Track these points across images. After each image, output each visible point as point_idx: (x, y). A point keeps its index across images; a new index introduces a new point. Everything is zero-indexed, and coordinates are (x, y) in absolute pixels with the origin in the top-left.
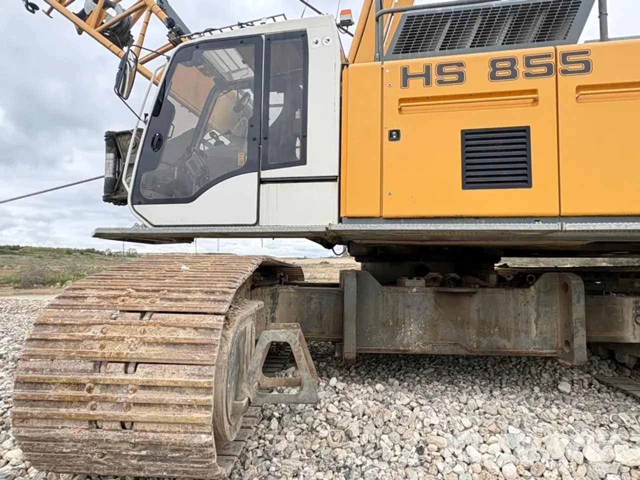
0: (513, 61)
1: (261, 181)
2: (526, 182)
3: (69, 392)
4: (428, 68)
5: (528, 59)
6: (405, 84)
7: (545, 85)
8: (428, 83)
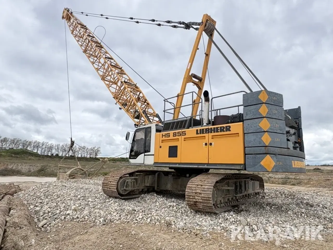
0: (176, 133)
1: (145, 155)
2: (176, 157)
3: (106, 184)
4: (165, 134)
5: (178, 132)
6: (162, 137)
7: (179, 137)
8: (165, 137)
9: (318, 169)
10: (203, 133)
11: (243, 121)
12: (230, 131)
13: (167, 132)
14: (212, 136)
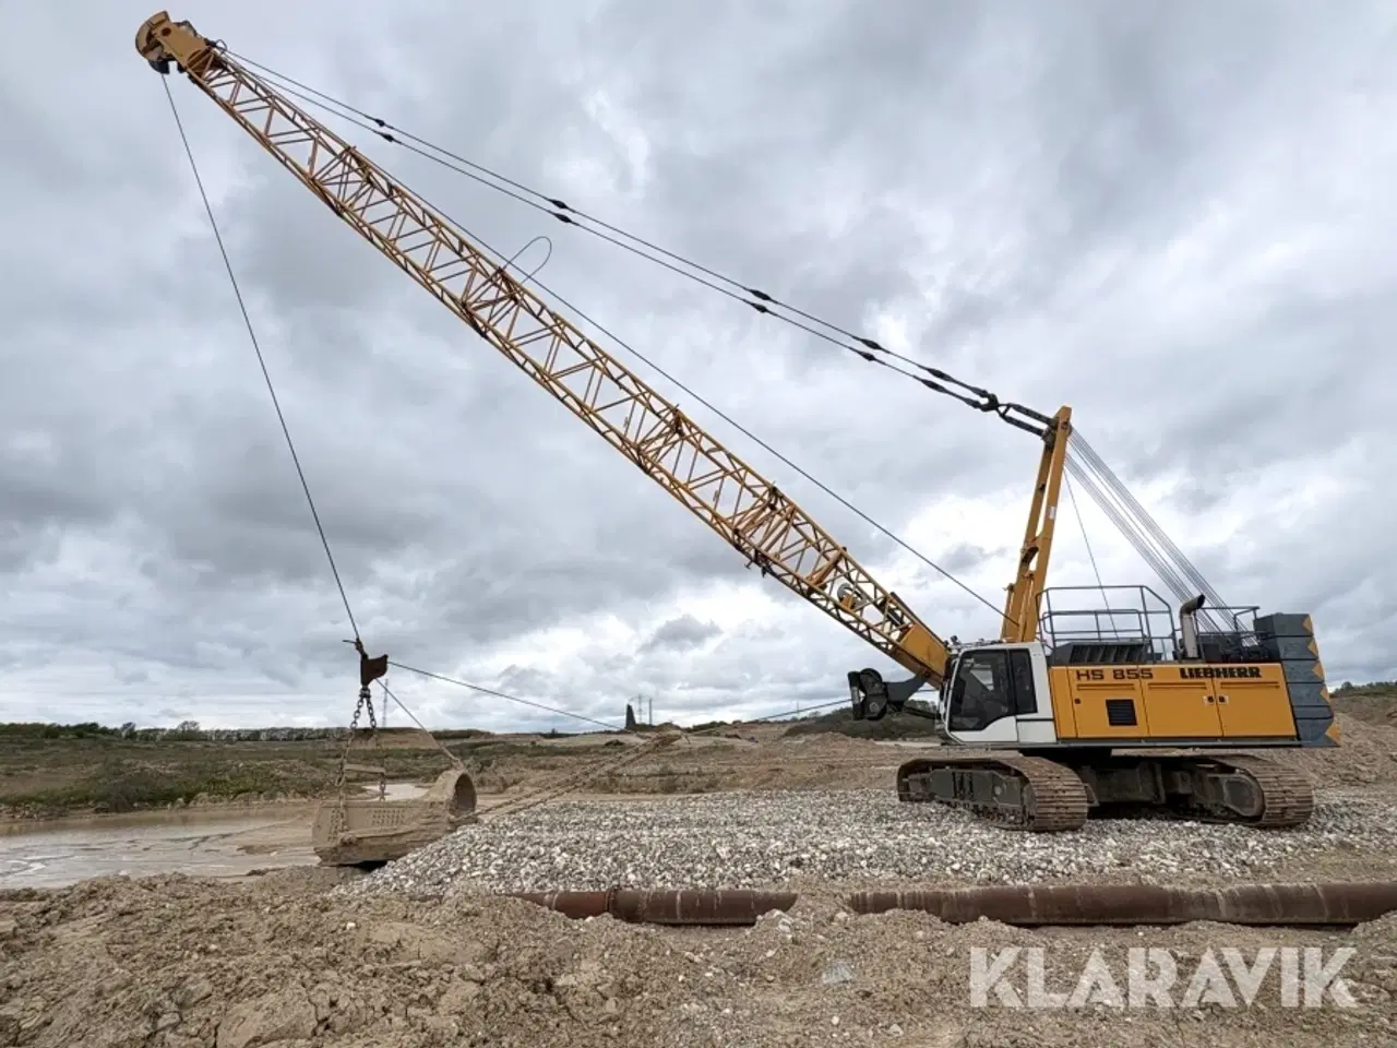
0: (1122, 671)
1: (1018, 721)
2: (1134, 723)
4: (1087, 671)
5: (1128, 670)
6: (1079, 678)
7: (1136, 682)
8: (1088, 678)
9: (618, 743)
10: (1198, 676)
11: (1279, 661)
12: (1258, 676)
13: (1090, 668)
14: (1222, 683)
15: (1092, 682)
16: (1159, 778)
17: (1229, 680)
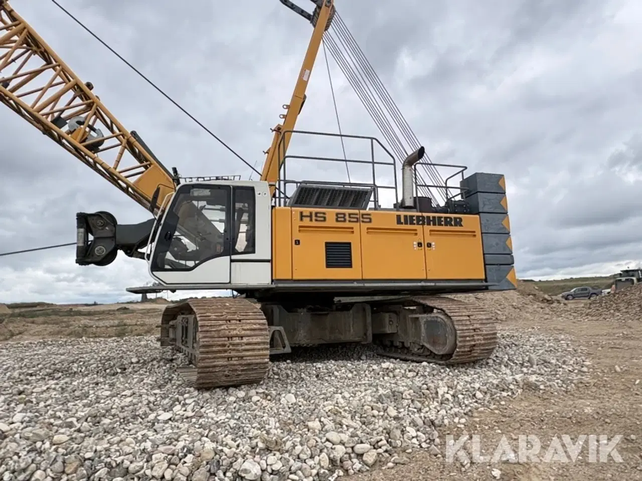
0: (344, 214)
1: (232, 261)
2: (350, 266)
4: (311, 213)
5: (350, 214)
6: (301, 220)
8: (311, 220)
10: (412, 223)
11: (478, 213)
12: (461, 225)
13: (314, 210)
14: (431, 231)
15: (314, 223)
16: (369, 319)
17: (437, 228)
